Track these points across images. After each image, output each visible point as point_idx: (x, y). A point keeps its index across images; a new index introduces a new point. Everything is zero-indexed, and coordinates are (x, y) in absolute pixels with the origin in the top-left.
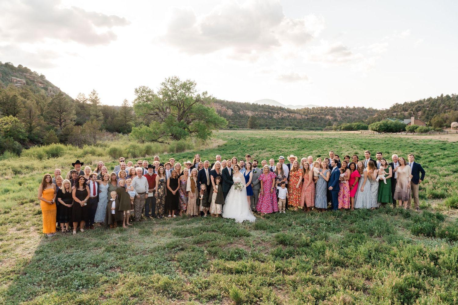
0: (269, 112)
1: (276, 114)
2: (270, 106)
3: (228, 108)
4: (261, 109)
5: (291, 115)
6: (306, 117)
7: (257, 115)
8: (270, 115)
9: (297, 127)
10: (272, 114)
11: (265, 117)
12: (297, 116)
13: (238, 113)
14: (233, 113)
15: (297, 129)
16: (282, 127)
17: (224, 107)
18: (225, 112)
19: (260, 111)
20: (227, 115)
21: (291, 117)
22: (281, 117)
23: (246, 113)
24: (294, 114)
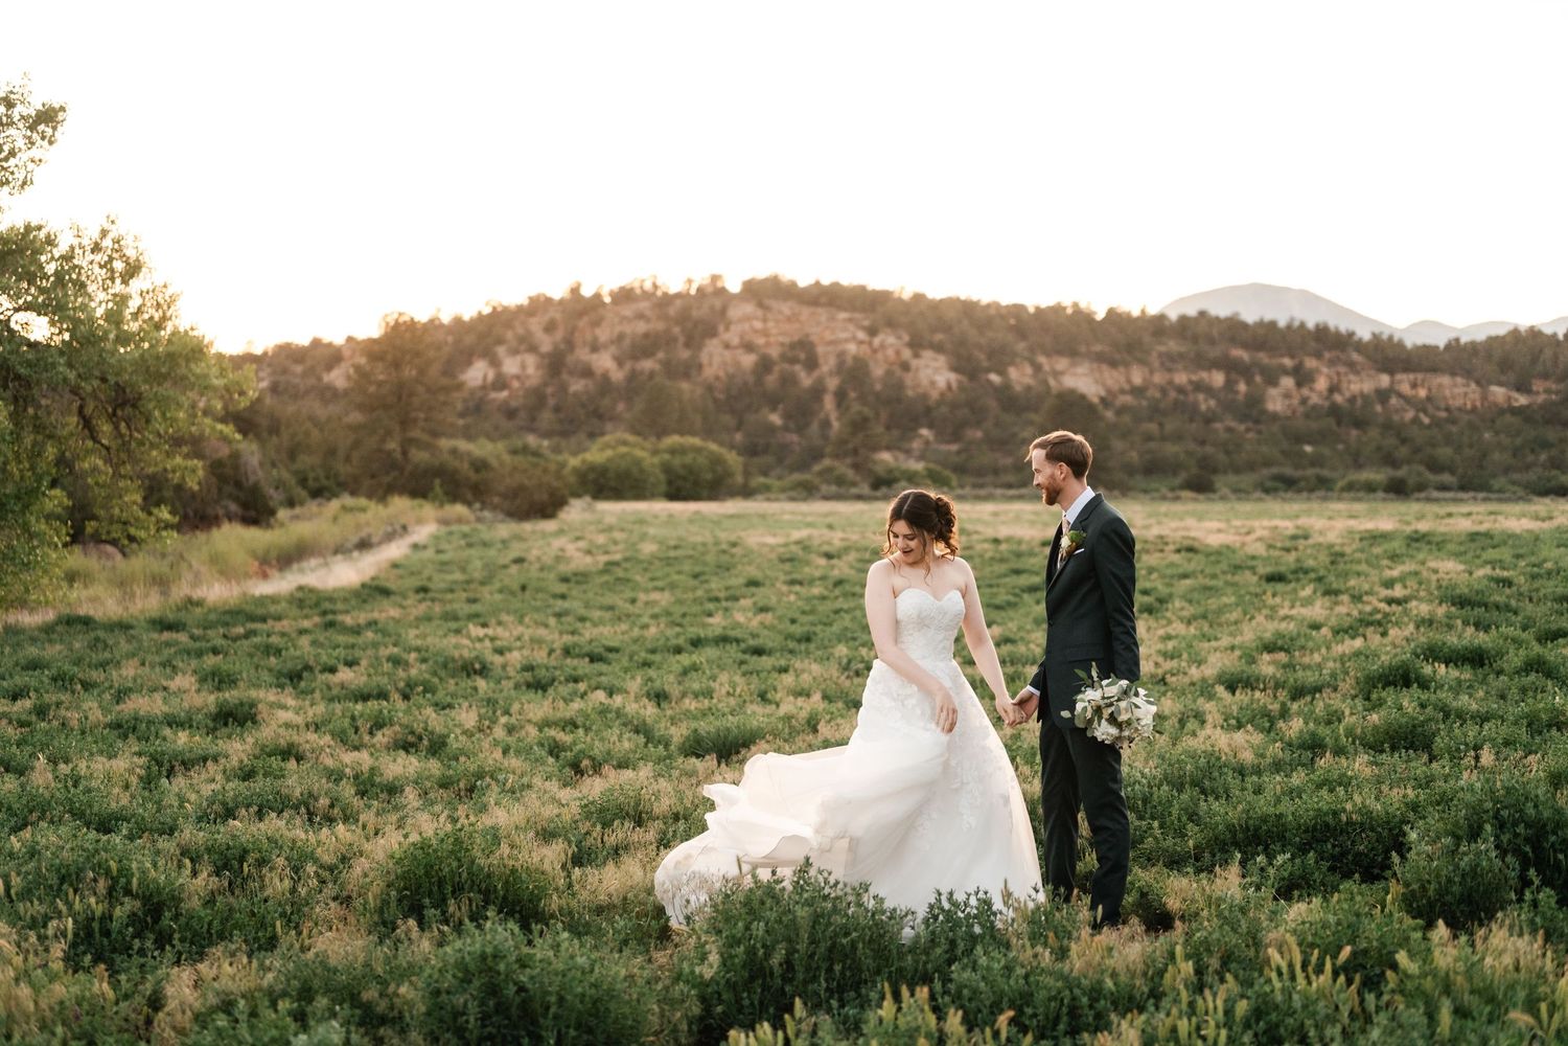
0: (1231, 367)
1: (1288, 382)
2: (1244, 326)
3: (916, 345)
4: (1173, 346)
5: (1404, 382)
6: (1521, 400)
7: (1137, 391)
8: (1242, 387)
9: (1446, 478)
10: (1258, 379)
11: (1203, 407)
12: (1447, 393)
13: (994, 378)
14: (953, 377)
15: (1443, 488)
16: (1325, 473)
17: (891, 340)
18: (898, 372)
19: (1162, 364)
20: (910, 393)
21: (1402, 401)
22: (1327, 404)
23: (1056, 374)
24: (1423, 381)
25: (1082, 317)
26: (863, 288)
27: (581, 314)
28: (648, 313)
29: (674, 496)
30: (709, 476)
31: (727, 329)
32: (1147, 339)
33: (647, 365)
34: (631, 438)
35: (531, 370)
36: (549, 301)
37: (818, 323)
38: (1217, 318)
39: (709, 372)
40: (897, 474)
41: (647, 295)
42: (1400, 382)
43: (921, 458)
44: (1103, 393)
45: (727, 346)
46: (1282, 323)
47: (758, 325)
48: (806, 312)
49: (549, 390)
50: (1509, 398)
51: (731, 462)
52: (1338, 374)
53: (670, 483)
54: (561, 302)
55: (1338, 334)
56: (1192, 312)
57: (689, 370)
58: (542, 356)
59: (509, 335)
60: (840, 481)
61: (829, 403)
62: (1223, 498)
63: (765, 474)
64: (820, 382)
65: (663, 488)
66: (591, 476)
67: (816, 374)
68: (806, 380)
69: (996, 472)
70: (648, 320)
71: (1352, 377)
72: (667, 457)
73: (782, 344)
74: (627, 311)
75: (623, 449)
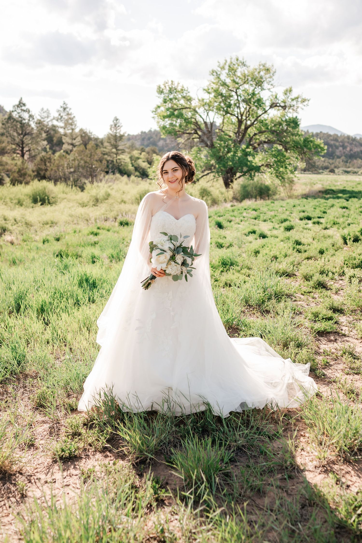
10: (334, 147)
52: (352, 147)
56: (319, 132)
71: (355, 148)
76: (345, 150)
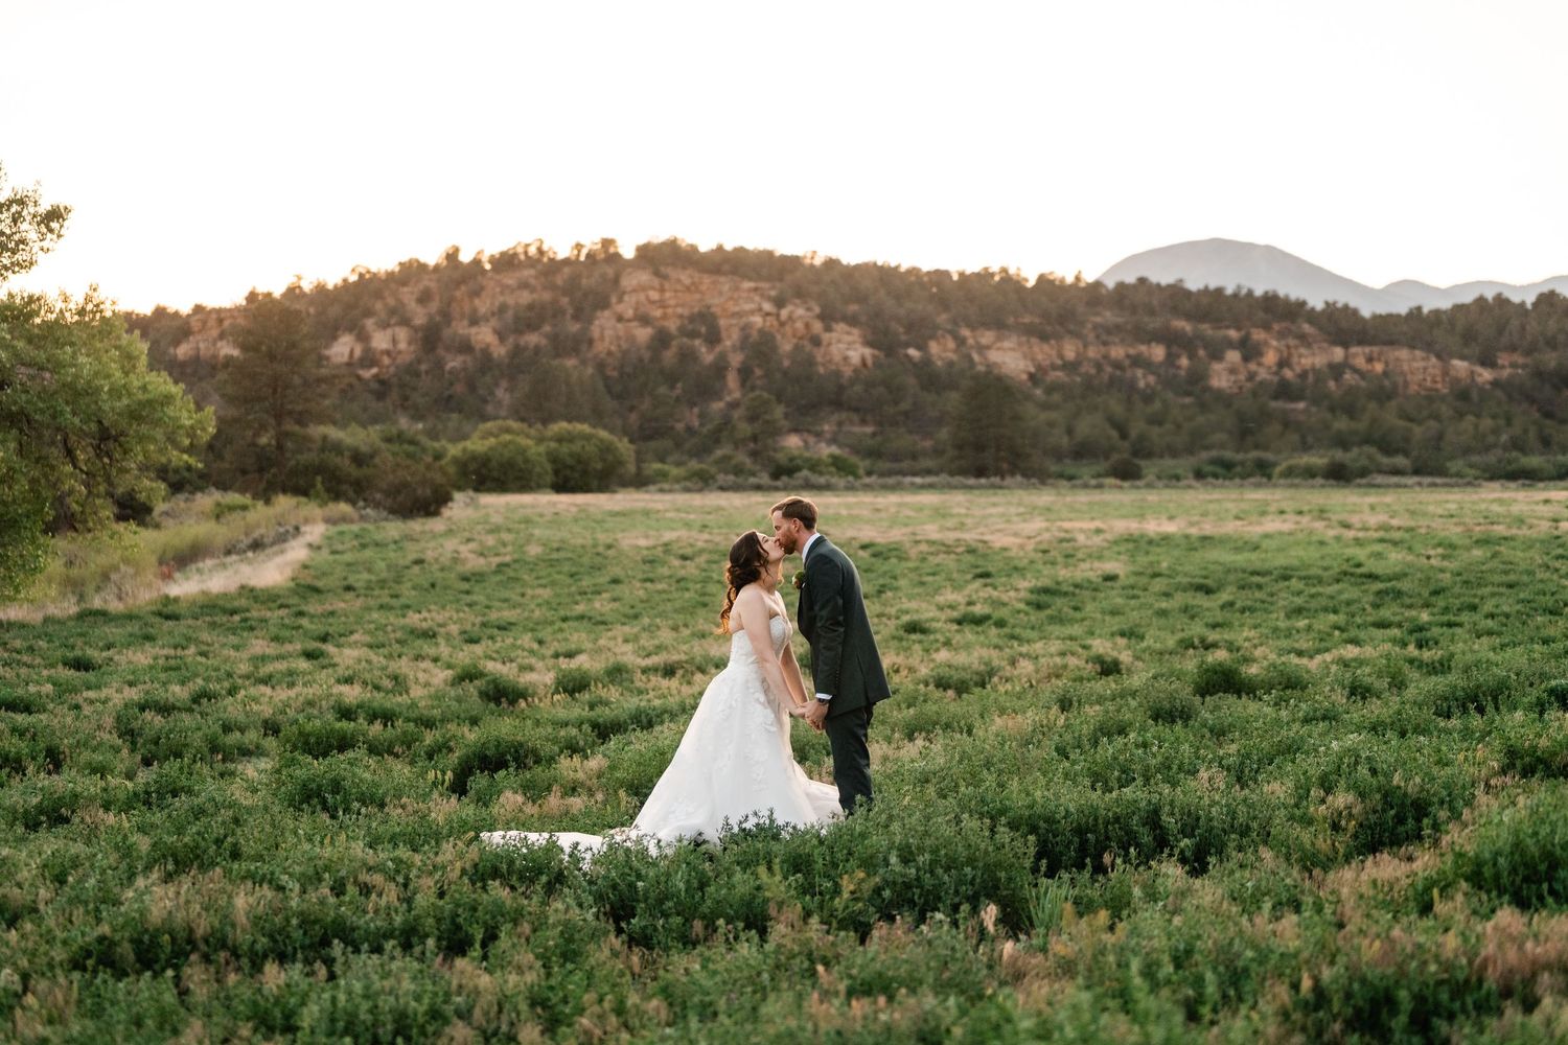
0: (1171, 339)
1: (1233, 356)
2: (1188, 294)
3: (828, 318)
4: (1109, 316)
5: (1359, 355)
6: (1486, 375)
7: (1070, 367)
9: (1400, 461)
10: (1201, 353)
11: (1142, 384)
12: (1406, 367)
13: (912, 352)
14: (868, 352)
15: (1396, 472)
16: (1269, 456)
17: (800, 312)
18: (808, 347)
19: (1098, 337)
20: (821, 370)
21: (1356, 376)
22: (1276, 379)
23: (982, 349)
24: (1380, 354)
25: (1010, 284)
26: (770, 254)
27: (458, 283)
28: (533, 281)
29: (562, 487)
30: (599, 466)
31: (620, 300)
32: (1081, 309)
33: (532, 339)
34: (514, 425)
35: (402, 346)
36: (422, 267)
37: (721, 293)
38: (1158, 285)
39: (601, 348)
40: (799, 462)
41: (531, 262)
42: (1355, 355)
43: (833, 441)
44: (1032, 370)
45: (620, 319)
46: (1229, 291)
47: (654, 295)
48: (707, 280)
49: (423, 367)
50: (1472, 372)
51: (623, 450)
52: (1288, 347)
53: (556, 472)
54: (437, 268)
55: (1286, 301)
56: (1130, 278)
57: (578, 345)
58: (416, 329)
59: (379, 306)
60: (738, 471)
61: (732, 380)
62: (1149, 486)
63: (662, 460)
64: (723, 357)
65: (549, 478)
66: (472, 467)
67: (718, 349)
68: (707, 357)
69: (914, 457)
70: (533, 290)
71: (1303, 351)
72: (553, 445)
73: (681, 316)
74: (510, 280)
75: (508, 437)
76: (1253, 366)
